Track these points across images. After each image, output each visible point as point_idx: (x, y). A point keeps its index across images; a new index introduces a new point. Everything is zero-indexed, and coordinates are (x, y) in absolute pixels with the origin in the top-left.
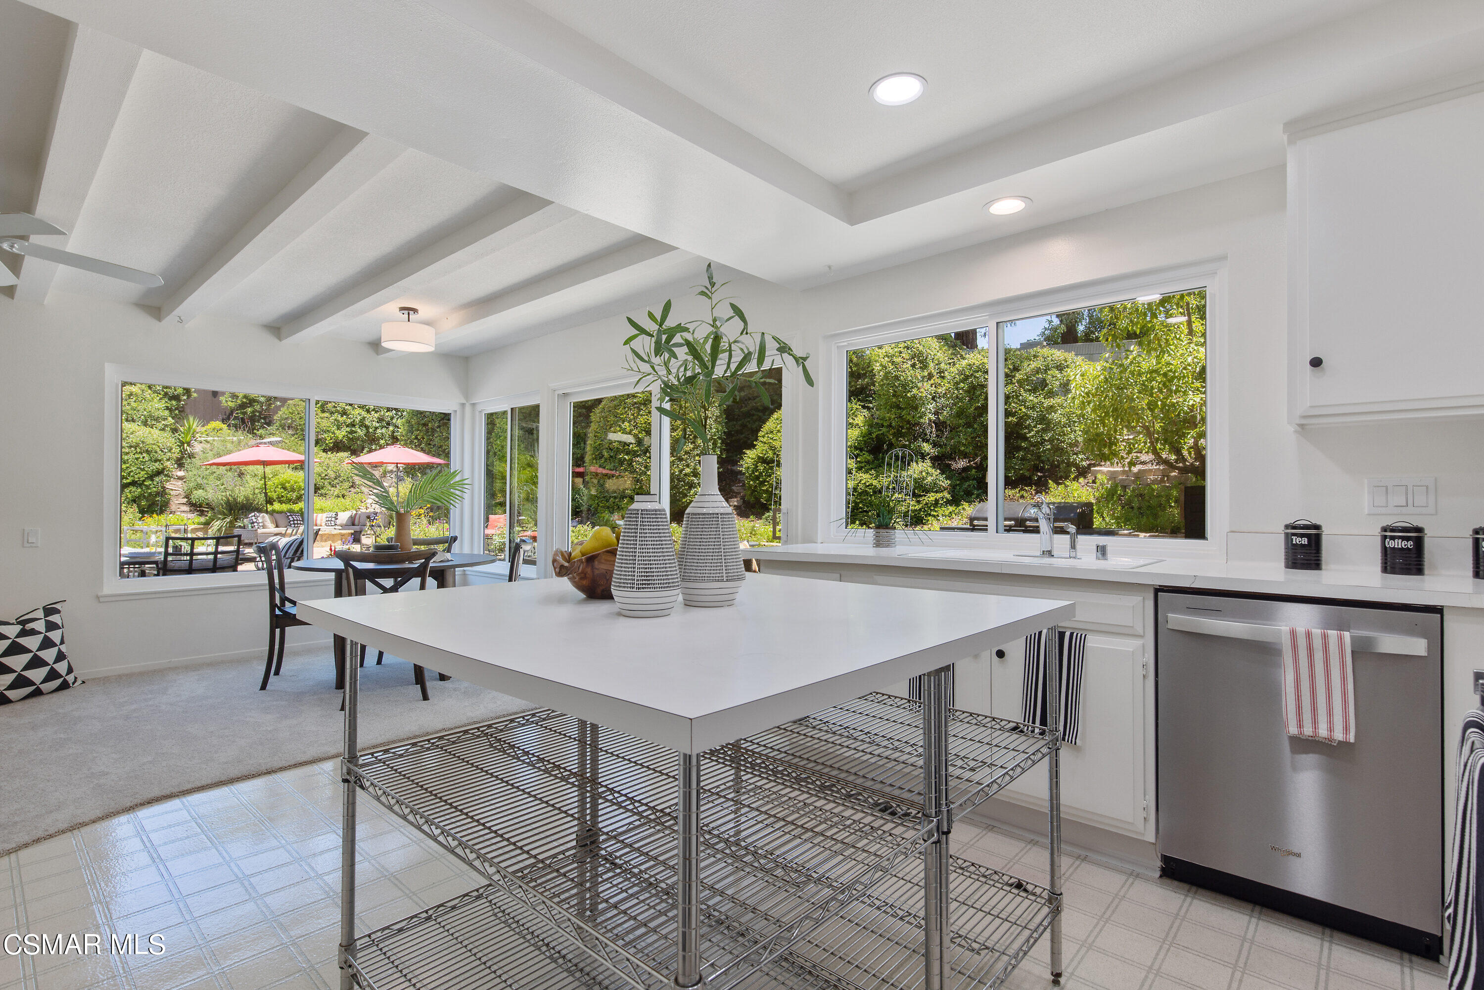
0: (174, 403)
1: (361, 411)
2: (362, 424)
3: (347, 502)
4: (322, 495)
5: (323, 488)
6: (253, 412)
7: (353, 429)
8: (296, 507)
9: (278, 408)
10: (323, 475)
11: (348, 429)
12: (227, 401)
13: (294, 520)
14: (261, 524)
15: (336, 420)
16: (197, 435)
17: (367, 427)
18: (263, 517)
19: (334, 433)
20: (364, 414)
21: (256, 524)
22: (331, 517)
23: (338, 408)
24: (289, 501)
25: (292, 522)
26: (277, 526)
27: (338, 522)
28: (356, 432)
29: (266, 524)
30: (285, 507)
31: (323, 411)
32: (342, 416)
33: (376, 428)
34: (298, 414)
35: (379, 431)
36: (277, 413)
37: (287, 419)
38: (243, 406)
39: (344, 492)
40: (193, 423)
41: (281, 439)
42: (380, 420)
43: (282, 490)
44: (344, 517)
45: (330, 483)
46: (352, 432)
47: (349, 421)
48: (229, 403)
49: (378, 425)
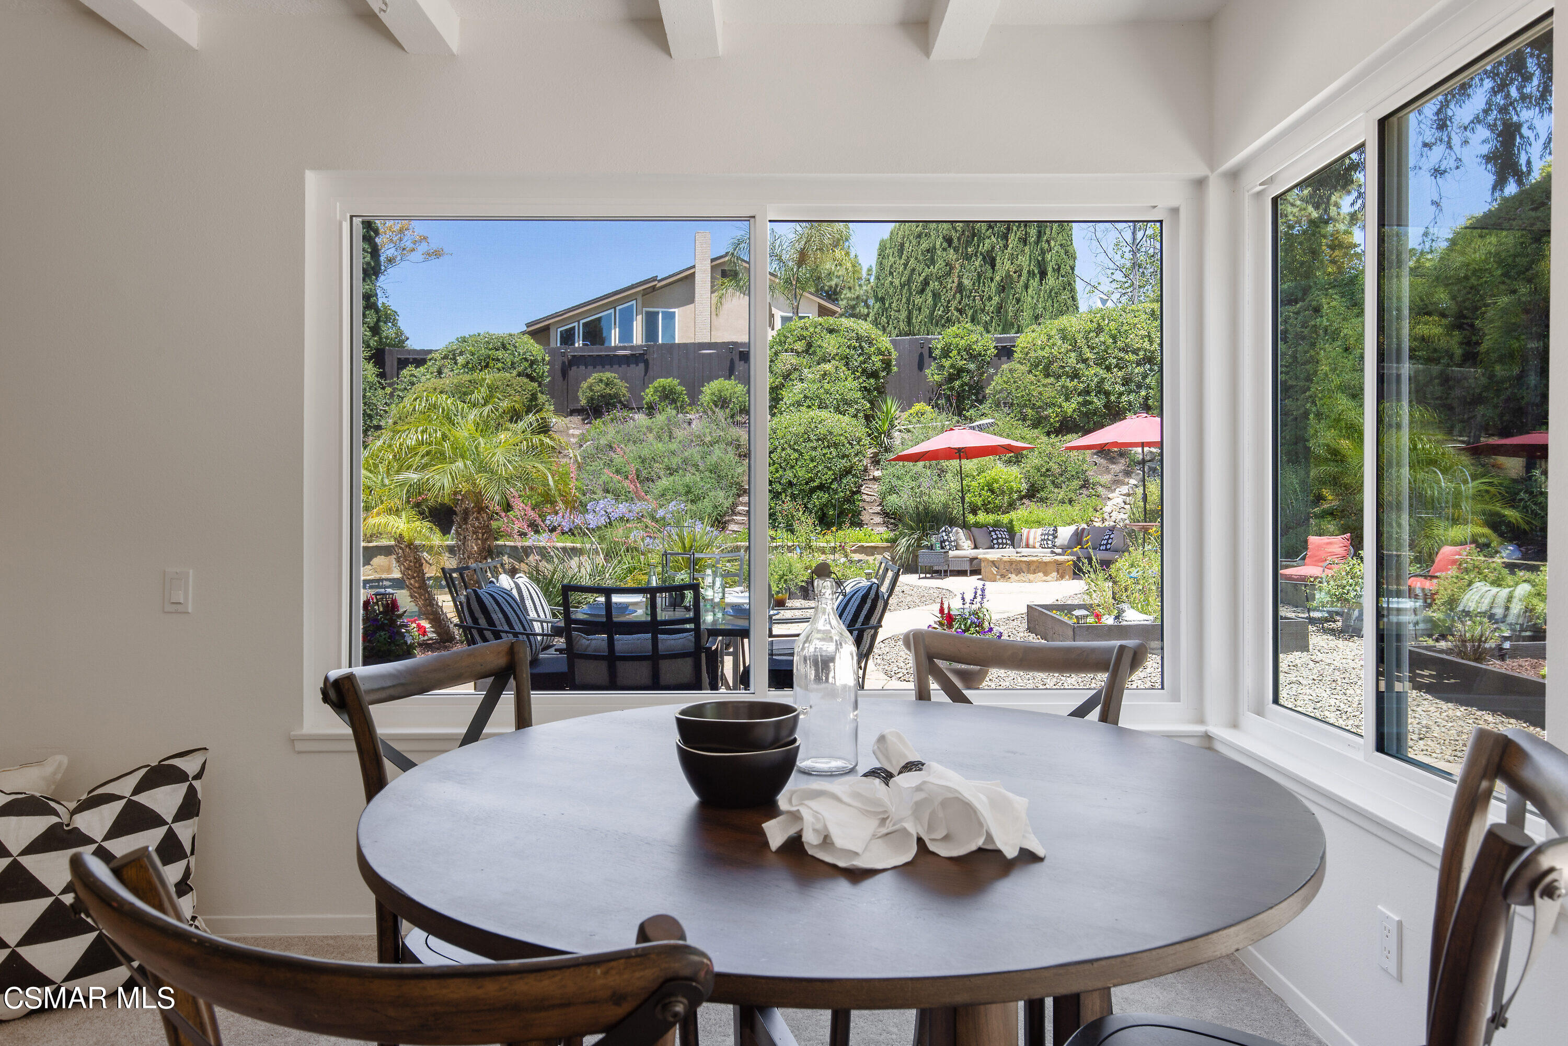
0: (872, 381)
1: (1098, 369)
2: (1100, 390)
3: (1074, 511)
4: (1042, 500)
5: (1043, 489)
6: (962, 386)
7: (1088, 398)
8: (1005, 519)
9: (991, 377)
10: (1044, 470)
11: (1080, 399)
12: (933, 375)
13: (997, 539)
14: (953, 544)
15: (1063, 387)
16: (896, 422)
17: (1107, 394)
18: (957, 533)
19: (1061, 407)
20: (1102, 373)
21: (947, 543)
22: (1048, 534)
23: (1067, 369)
24: (998, 509)
25: (995, 542)
26: (976, 547)
27: (1058, 542)
28: (1091, 403)
29: (961, 542)
30: (991, 518)
31: (1047, 376)
32: (1072, 380)
33: (1121, 394)
34: (1015, 382)
35: (1124, 398)
36: (990, 384)
37: (1001, 391)
38: (951, 379)
39: (1073, 495)
40: (891, 406)
41: (993, 421)
42: (1126, 381)
43: (989, 494)
44: (1065, 533)
45: (1053, 482)
46: (1086, 403)
47: (1082, 386)
48: (936, 377)
49: (1122, 389)
